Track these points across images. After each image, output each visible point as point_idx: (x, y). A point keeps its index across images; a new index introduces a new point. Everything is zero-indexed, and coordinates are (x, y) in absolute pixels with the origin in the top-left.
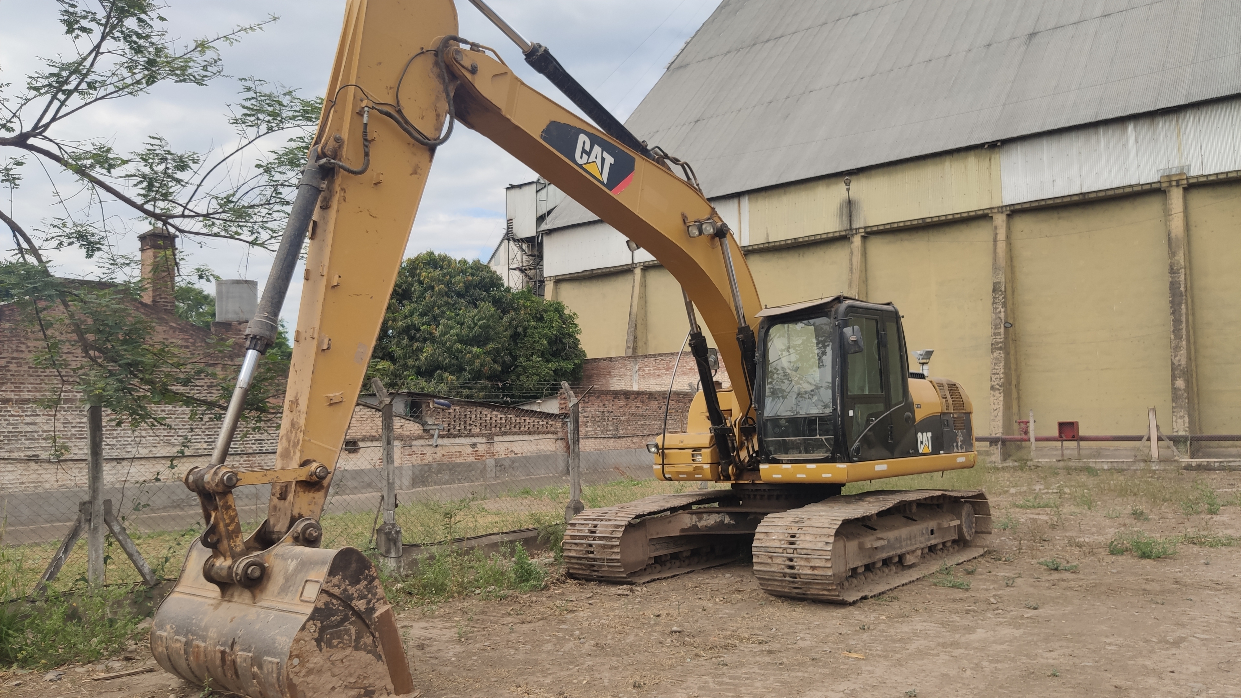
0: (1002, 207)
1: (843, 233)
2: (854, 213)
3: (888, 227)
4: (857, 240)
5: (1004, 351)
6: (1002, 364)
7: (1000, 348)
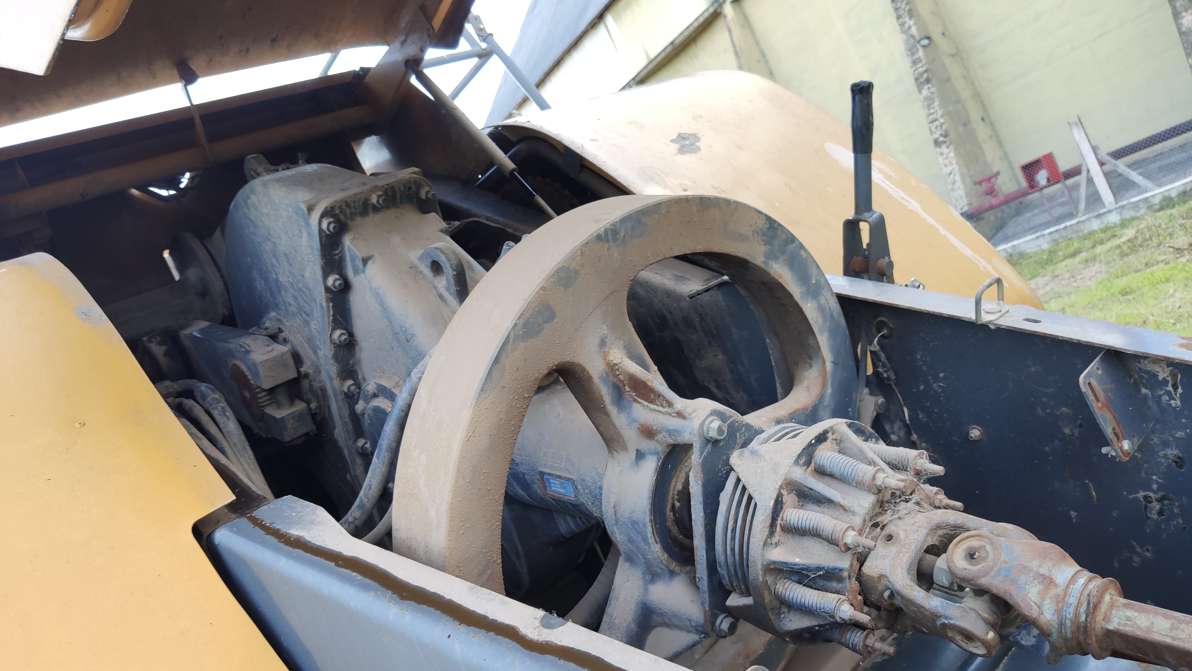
5: (934, 81)
6: (936, 103)
7: (928, 81)
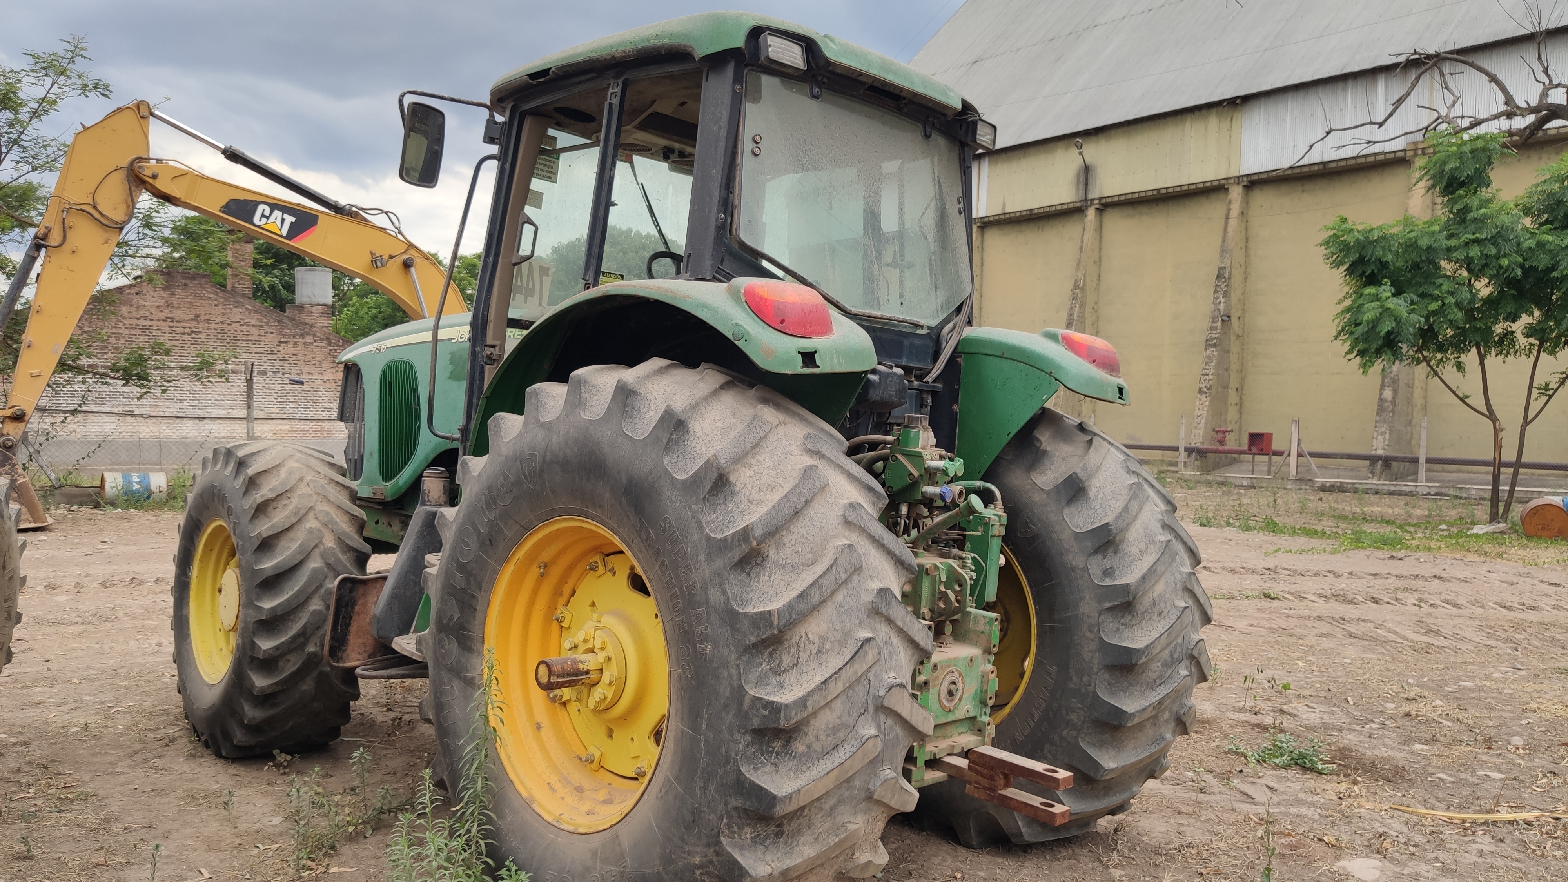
0: (1238, 177)
1: (1078, 205)
2: (1090, 181)
3: (1123, 198)
4: (1091, 213)
5: (1218, 348)
6: (1213, 364)
7: (1214, 346)
